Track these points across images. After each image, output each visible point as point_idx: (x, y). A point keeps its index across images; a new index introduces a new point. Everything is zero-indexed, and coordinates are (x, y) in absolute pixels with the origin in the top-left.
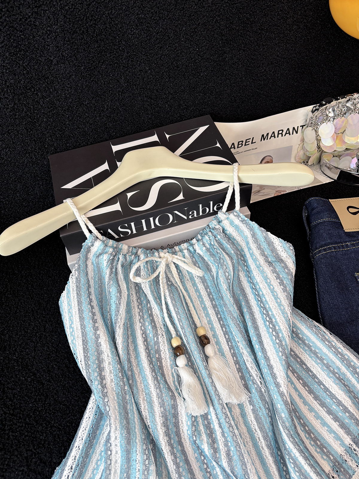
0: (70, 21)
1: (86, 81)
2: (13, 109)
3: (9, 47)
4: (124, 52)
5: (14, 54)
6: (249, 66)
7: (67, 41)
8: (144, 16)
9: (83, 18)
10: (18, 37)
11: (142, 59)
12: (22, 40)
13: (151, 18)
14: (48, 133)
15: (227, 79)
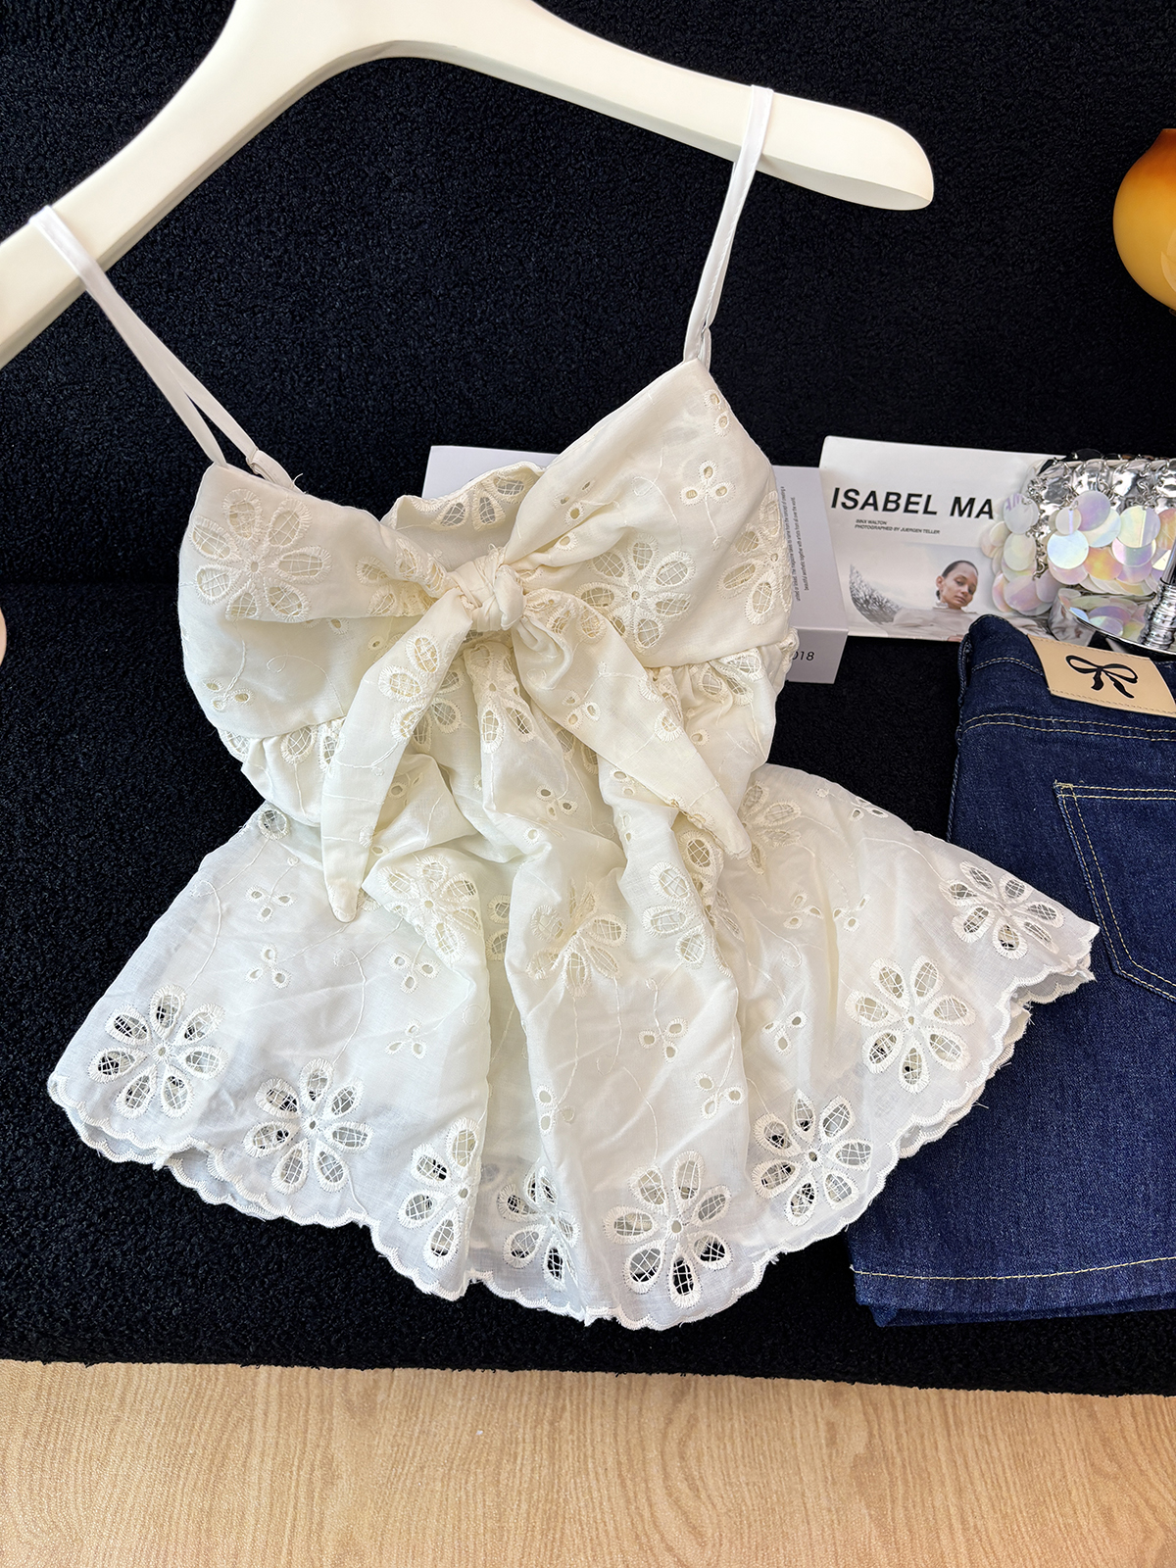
0: (449, 105)
1: (451, 243)
2: (279, 262)
3: (310, 127)
4: (550, 202)
5: (315, 144)
6: (837, 314)
7: (433, 147)
8: (614, 135)
9: (480, 107)
10: (334, 110)
11: (586, 229)
12: (341, 121)
13: (627, 144)
14: (335, 336)
15: (779, 328)
